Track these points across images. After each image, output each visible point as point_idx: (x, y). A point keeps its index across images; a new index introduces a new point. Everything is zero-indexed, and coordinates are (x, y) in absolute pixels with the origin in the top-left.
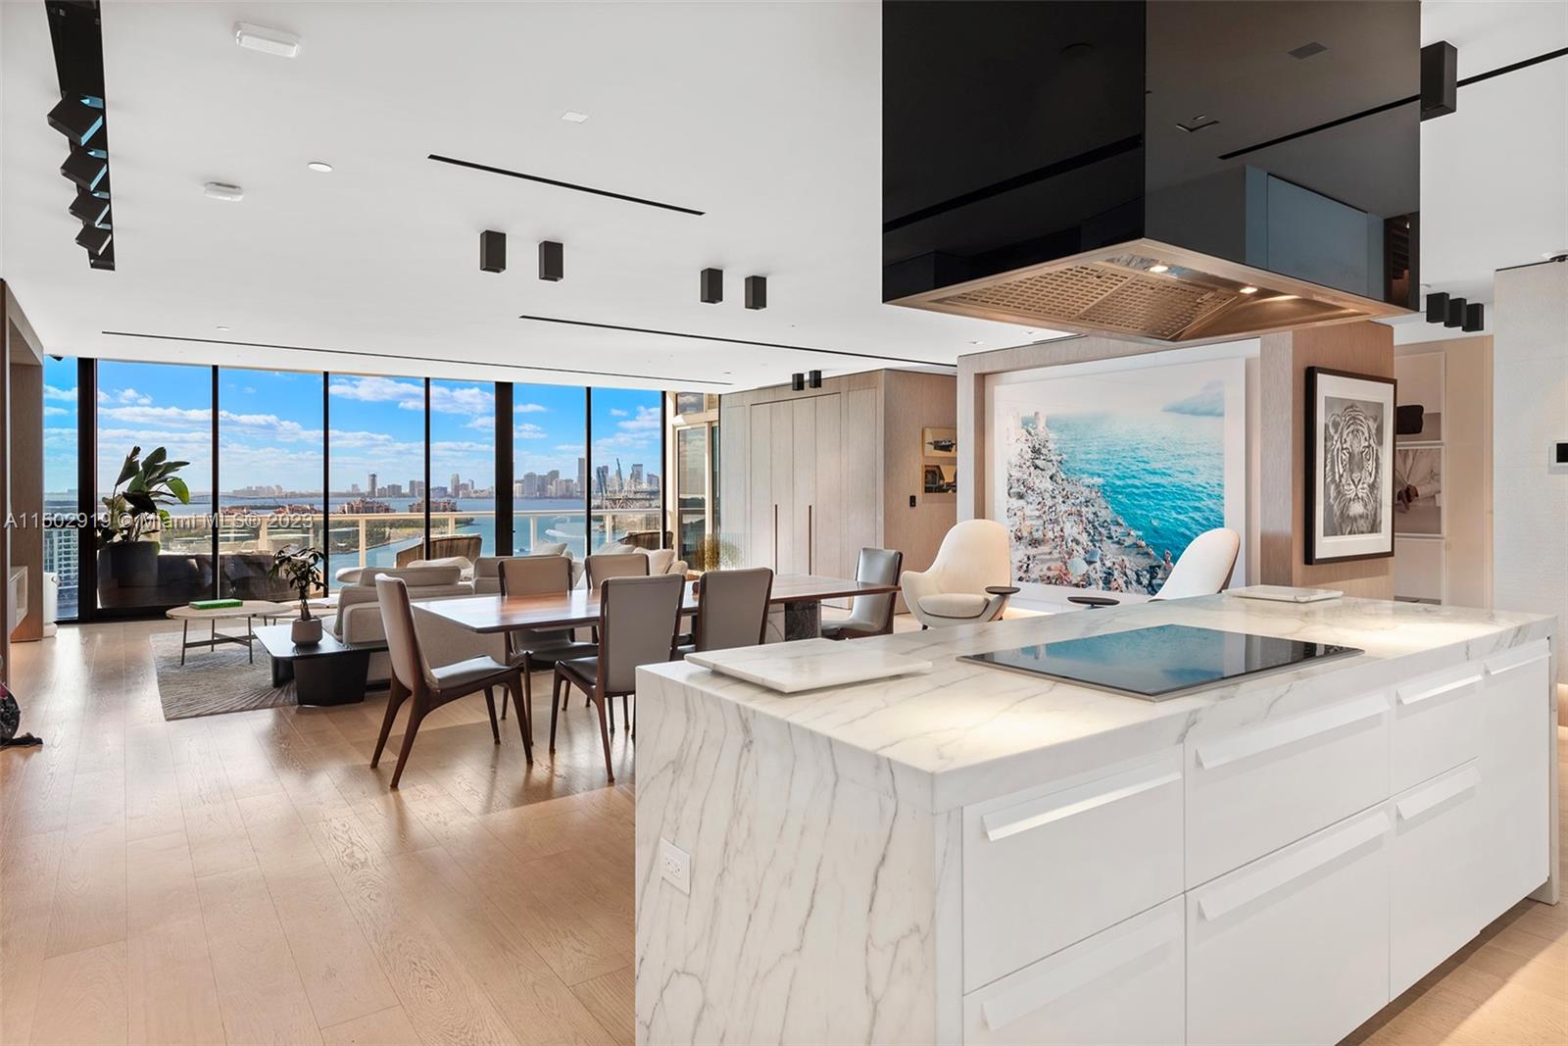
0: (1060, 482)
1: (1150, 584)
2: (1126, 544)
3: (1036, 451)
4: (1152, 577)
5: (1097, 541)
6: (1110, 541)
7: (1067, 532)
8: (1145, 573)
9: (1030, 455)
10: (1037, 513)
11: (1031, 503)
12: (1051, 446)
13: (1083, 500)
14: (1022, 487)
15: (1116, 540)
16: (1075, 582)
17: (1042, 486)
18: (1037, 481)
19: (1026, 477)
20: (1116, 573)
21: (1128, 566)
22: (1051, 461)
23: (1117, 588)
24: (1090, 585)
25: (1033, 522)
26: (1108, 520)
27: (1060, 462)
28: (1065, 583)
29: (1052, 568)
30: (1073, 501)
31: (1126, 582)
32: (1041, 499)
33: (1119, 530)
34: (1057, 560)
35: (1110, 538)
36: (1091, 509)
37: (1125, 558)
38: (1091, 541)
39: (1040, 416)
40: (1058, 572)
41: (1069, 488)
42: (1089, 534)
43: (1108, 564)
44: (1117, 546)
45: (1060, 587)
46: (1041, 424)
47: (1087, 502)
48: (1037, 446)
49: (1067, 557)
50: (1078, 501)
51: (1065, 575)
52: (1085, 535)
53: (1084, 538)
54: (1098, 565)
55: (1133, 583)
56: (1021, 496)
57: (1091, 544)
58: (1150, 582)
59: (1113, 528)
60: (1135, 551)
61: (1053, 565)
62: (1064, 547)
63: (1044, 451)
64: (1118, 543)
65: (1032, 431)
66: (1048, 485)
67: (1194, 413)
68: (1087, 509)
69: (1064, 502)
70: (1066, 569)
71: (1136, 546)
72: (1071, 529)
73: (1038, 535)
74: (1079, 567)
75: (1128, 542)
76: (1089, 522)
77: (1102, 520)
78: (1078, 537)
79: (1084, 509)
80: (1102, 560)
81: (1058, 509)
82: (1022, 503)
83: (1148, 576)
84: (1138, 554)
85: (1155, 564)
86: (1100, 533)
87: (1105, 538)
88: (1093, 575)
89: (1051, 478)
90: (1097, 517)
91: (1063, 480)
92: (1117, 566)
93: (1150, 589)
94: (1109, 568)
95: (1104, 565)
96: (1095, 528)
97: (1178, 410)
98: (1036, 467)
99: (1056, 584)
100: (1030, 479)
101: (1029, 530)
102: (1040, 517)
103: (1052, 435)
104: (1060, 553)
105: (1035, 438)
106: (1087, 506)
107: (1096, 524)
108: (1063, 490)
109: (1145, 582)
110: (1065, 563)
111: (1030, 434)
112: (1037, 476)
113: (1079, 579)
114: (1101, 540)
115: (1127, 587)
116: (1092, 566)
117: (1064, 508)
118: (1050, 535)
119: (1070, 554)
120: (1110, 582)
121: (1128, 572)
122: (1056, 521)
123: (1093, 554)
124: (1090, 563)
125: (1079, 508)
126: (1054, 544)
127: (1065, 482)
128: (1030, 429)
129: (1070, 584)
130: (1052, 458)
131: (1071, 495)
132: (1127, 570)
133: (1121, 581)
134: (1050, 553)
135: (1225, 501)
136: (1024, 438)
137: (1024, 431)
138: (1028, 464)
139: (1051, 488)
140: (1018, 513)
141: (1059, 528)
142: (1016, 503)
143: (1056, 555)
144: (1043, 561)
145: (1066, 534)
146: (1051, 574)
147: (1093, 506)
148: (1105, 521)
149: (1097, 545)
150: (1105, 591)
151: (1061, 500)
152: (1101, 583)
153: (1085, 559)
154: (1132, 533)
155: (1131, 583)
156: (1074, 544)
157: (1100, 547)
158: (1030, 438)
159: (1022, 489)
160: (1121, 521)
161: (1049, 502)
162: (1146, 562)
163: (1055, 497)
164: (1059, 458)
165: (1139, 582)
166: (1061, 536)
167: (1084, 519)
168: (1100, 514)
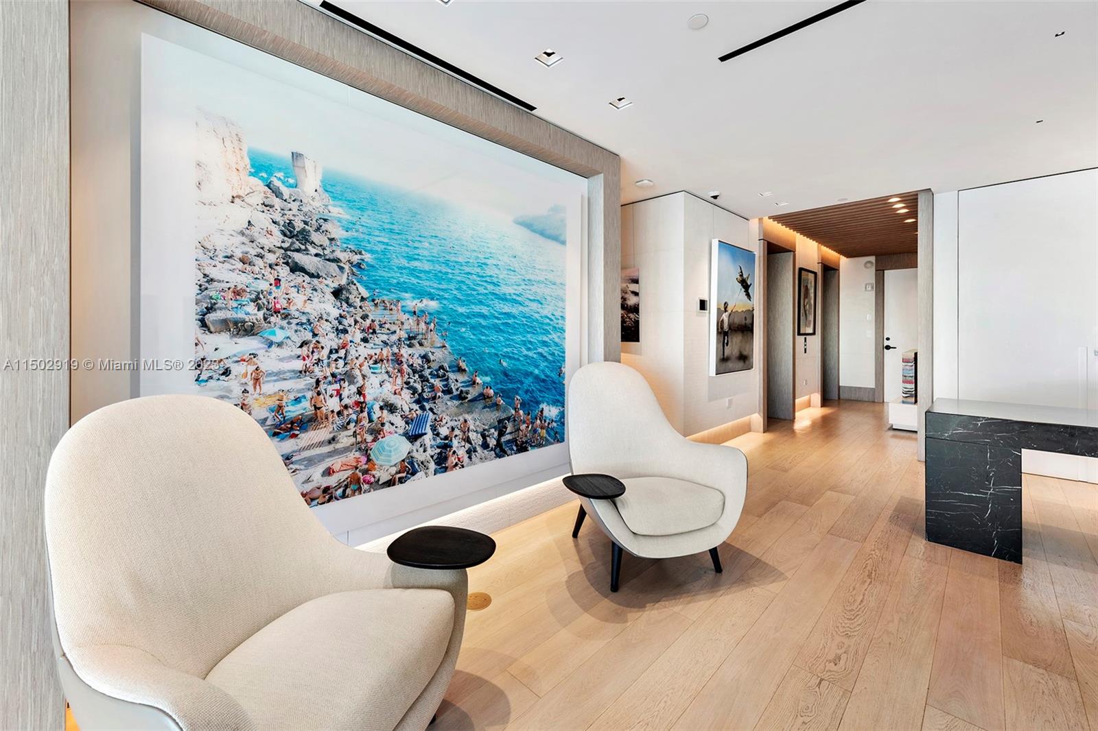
0: (358, 303)
1: (499, 444)
2: (470, 397)
3: (296, 236)
4: (501, 434)
5: (427, 400)
6: (448, 397)
7: (371, 393)
8: (493, 430)
9: (277, 239)
10: (299, 365)
11: (280, 345)
12: (337, 232)
13: (404, 335)
14: (251, 308)
15: (455, 393)
16: (385, 477)
17: (314, 309)
18: (299, 300)
19: (263, 286)
20: (455, 443)
21: (472, 427)
22: (336, 260)
23: (456, 465)
24: (414, 474)
25: (286, 385)
26: (446, 365)
27: (359, 266)
28: (366, 487)
29: (337, 467)
30: (385, 337)
31: (469, 452)
32: (309, 336)
33: (462, 378)
34: (347, 449)
35: (448, 391)
36: (418, 351)
37: (467, 416)
38: (417, 402)
39: (308, 164)
40: (350, 472)
41: (375, 314)
42: (414, 391)
43: (444, 431)
44: (456, 403)
45: (357, 499)
46: (310, 183)
47: (410, 338)
48: (299, 225)
49: (369, 438)
50: (394, 338)
51: (366, 472)
52: (406, 394)
53: (405, 401)
54: (428, 439)
55: (479, 449)
56: (244, 329)
57: (416, 407)
58: (498, 441)
59: (452, 376)
60: (480, 405)
61: (336, 462)
62: (365, 422)
63: (315, 237)
64: (461, 397)
65: (286, 192)
66: (330, 308)
67: (542, 233)
68: (410, 351)
69: (365, 340)
70: (369, 460)
71: (483, 396)
72: (379, 387)
73: (293, 411)
74: (394, 448)
75: (473, 393)
76: (415, 372)
77: (435, 366)
78: (393, 399)
79: (405, 351)
80: (434, 429)
81: (353, 353)
82: (248, 344)
83: (496, 434)
84: (484, 408)
85: (504, 416)
86: (432, 387)
87: (440, 394)
88: (420, 456)
89: (337, 293)
90: (428, 361)
91: (363, 299)
92: (457, 432)
93: (498, 450)
94: (446, 438)
95: (438, 435)
96: (423, 379)
97: (528, 225)
98: (296, 268)
99: (344, 496)
100: (276, 292)
101: (273, 403)
102: (305, 371)
103: (337, 211)
104: (355, 435)
105: (295, 206)
106: (410, 346)
107: (427, 373)
108: (364, 317)
109: (492, 442)
110: (366, 452)
111: (278, 194)
112: (298, 288)
113: (393, 470)
114: (434, 398)
115: (470, 458)
116: (418, 443)
117: (364, 351)
118: (333, 404)
119: (377, 433)
120: (446, 458)
121: (472, 436)
122: (349, 377)
123: (420, 421)
124: (413, 438)
125: (395, 350)
126: (339, 421)
127: (368, 305)
128: (277, 183)
129: (377, 485)
130: (339, 254)
131: (381, 326)
132: (470, 434)
133: (462, 453)
134: (332, 440)
135: (567, 335)
136: (257, 199)
137: (258, 184)
138: (271, 258)
139: (335, 313)
140: (237, 369)
141: (354, 389)
142: (226, 346)
143: (345, 440)
144: (311, 462)
145: (369, 398)
146: (332, 481)
147: (421, 344)
148: (442, 367)
149: (427, 406)
150: (438, 475)
151: (359, 336)
152: (432, 466)
153: (406, 435)
154: (478, 380)
155: (475, 451)
156: (385, 412)
157: (431, 409)
158: (277, 202)
159: (251, 313)
160: (463, 365)
161: (330, 341)
162: (492, 416)
163: (345, 331)
164: (356, 259)
165: (485, 446)
166: (358, 403)
167: (405, 367)
168: (432, 358)
